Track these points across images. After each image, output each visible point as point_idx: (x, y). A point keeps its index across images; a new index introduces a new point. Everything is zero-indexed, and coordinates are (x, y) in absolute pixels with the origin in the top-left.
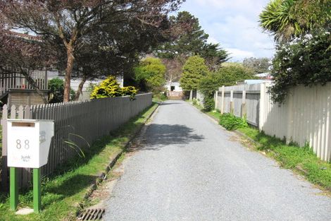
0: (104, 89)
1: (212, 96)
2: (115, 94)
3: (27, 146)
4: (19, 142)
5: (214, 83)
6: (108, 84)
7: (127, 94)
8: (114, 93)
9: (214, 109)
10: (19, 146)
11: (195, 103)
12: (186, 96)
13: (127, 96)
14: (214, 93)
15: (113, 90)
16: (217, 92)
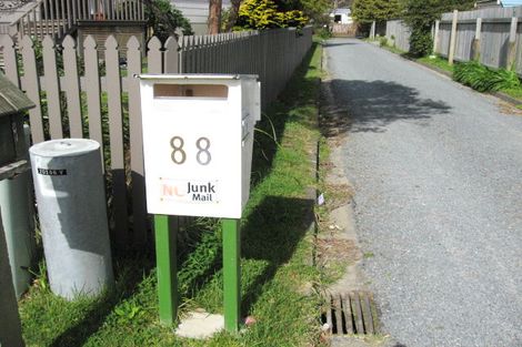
0: (248, 17)
1: (427, 29)
2: (269, 25)
3: (203, 156)
4: (177, 143)
5: (432, 6)
6: (254, 7)
7: (291, 24)
8: (267, 22)
9: (431, 53)
10: (178, 156)
11: (384, 44)
12: (363, 31)
13: (291, 28)
14: (432, 23)
15: (265, 17)
16: (438, 22)
